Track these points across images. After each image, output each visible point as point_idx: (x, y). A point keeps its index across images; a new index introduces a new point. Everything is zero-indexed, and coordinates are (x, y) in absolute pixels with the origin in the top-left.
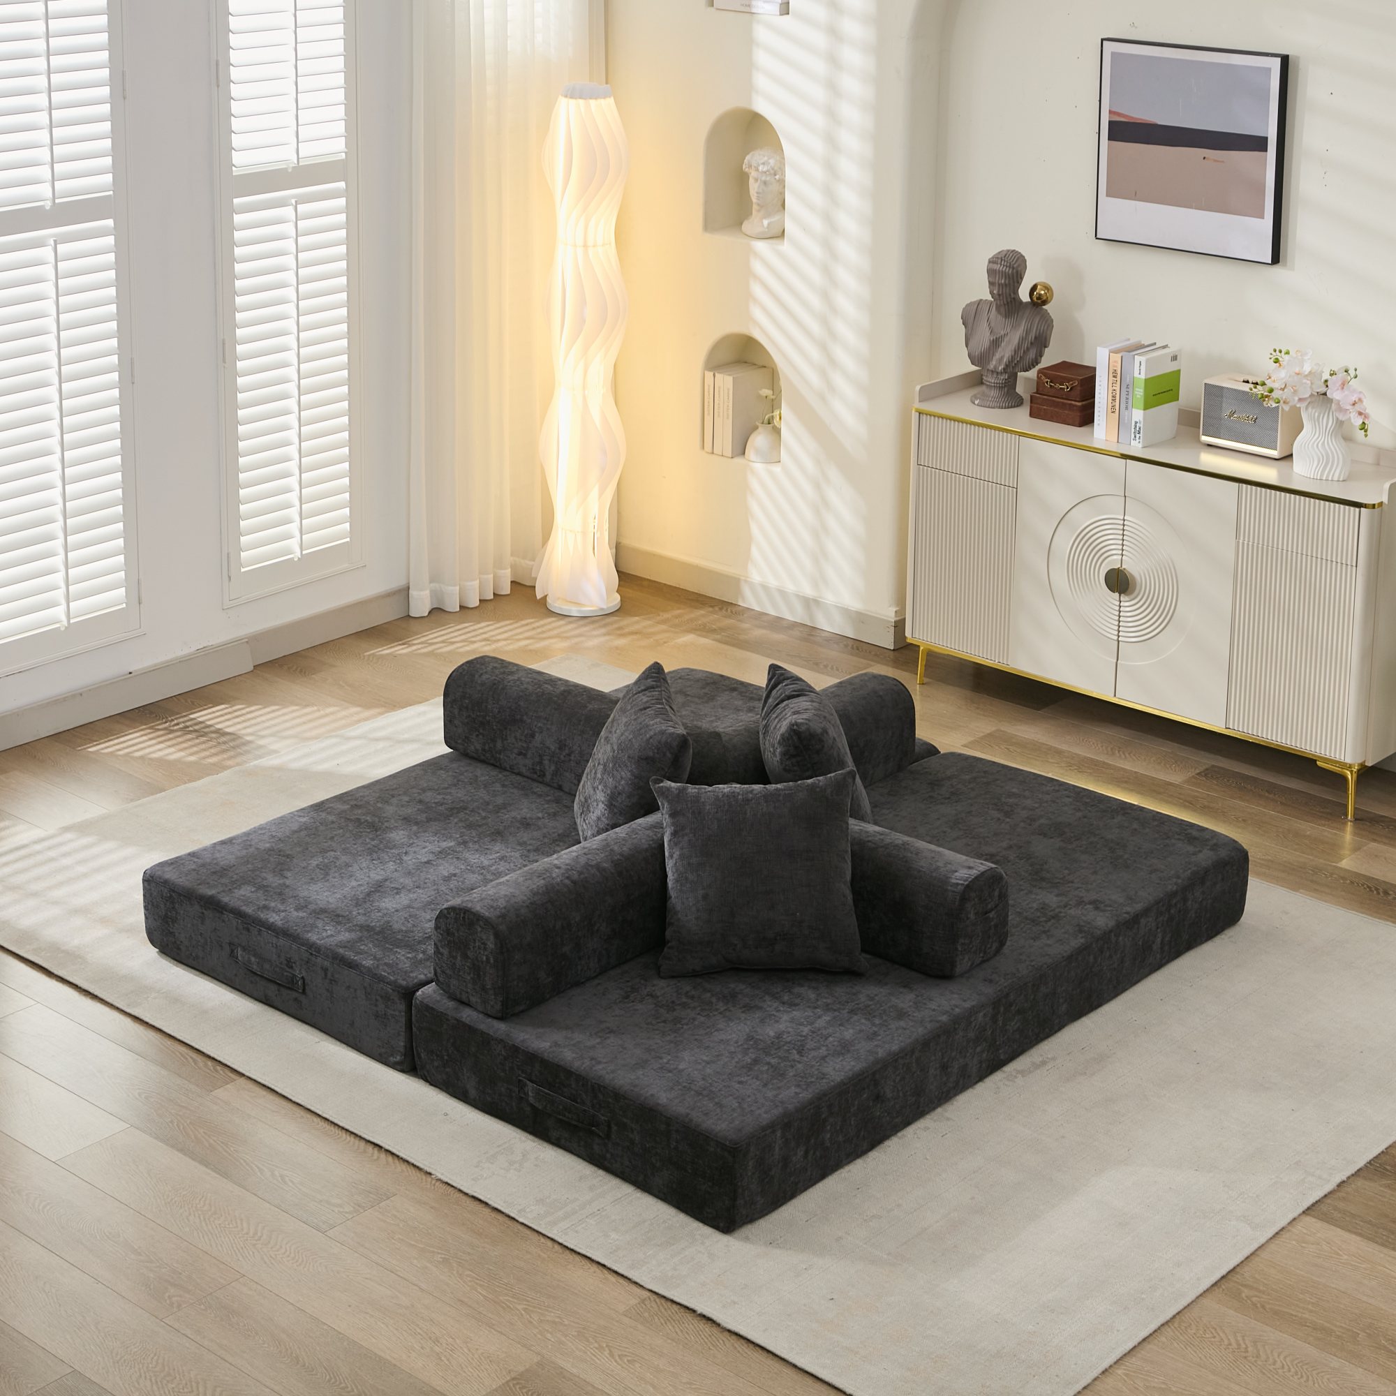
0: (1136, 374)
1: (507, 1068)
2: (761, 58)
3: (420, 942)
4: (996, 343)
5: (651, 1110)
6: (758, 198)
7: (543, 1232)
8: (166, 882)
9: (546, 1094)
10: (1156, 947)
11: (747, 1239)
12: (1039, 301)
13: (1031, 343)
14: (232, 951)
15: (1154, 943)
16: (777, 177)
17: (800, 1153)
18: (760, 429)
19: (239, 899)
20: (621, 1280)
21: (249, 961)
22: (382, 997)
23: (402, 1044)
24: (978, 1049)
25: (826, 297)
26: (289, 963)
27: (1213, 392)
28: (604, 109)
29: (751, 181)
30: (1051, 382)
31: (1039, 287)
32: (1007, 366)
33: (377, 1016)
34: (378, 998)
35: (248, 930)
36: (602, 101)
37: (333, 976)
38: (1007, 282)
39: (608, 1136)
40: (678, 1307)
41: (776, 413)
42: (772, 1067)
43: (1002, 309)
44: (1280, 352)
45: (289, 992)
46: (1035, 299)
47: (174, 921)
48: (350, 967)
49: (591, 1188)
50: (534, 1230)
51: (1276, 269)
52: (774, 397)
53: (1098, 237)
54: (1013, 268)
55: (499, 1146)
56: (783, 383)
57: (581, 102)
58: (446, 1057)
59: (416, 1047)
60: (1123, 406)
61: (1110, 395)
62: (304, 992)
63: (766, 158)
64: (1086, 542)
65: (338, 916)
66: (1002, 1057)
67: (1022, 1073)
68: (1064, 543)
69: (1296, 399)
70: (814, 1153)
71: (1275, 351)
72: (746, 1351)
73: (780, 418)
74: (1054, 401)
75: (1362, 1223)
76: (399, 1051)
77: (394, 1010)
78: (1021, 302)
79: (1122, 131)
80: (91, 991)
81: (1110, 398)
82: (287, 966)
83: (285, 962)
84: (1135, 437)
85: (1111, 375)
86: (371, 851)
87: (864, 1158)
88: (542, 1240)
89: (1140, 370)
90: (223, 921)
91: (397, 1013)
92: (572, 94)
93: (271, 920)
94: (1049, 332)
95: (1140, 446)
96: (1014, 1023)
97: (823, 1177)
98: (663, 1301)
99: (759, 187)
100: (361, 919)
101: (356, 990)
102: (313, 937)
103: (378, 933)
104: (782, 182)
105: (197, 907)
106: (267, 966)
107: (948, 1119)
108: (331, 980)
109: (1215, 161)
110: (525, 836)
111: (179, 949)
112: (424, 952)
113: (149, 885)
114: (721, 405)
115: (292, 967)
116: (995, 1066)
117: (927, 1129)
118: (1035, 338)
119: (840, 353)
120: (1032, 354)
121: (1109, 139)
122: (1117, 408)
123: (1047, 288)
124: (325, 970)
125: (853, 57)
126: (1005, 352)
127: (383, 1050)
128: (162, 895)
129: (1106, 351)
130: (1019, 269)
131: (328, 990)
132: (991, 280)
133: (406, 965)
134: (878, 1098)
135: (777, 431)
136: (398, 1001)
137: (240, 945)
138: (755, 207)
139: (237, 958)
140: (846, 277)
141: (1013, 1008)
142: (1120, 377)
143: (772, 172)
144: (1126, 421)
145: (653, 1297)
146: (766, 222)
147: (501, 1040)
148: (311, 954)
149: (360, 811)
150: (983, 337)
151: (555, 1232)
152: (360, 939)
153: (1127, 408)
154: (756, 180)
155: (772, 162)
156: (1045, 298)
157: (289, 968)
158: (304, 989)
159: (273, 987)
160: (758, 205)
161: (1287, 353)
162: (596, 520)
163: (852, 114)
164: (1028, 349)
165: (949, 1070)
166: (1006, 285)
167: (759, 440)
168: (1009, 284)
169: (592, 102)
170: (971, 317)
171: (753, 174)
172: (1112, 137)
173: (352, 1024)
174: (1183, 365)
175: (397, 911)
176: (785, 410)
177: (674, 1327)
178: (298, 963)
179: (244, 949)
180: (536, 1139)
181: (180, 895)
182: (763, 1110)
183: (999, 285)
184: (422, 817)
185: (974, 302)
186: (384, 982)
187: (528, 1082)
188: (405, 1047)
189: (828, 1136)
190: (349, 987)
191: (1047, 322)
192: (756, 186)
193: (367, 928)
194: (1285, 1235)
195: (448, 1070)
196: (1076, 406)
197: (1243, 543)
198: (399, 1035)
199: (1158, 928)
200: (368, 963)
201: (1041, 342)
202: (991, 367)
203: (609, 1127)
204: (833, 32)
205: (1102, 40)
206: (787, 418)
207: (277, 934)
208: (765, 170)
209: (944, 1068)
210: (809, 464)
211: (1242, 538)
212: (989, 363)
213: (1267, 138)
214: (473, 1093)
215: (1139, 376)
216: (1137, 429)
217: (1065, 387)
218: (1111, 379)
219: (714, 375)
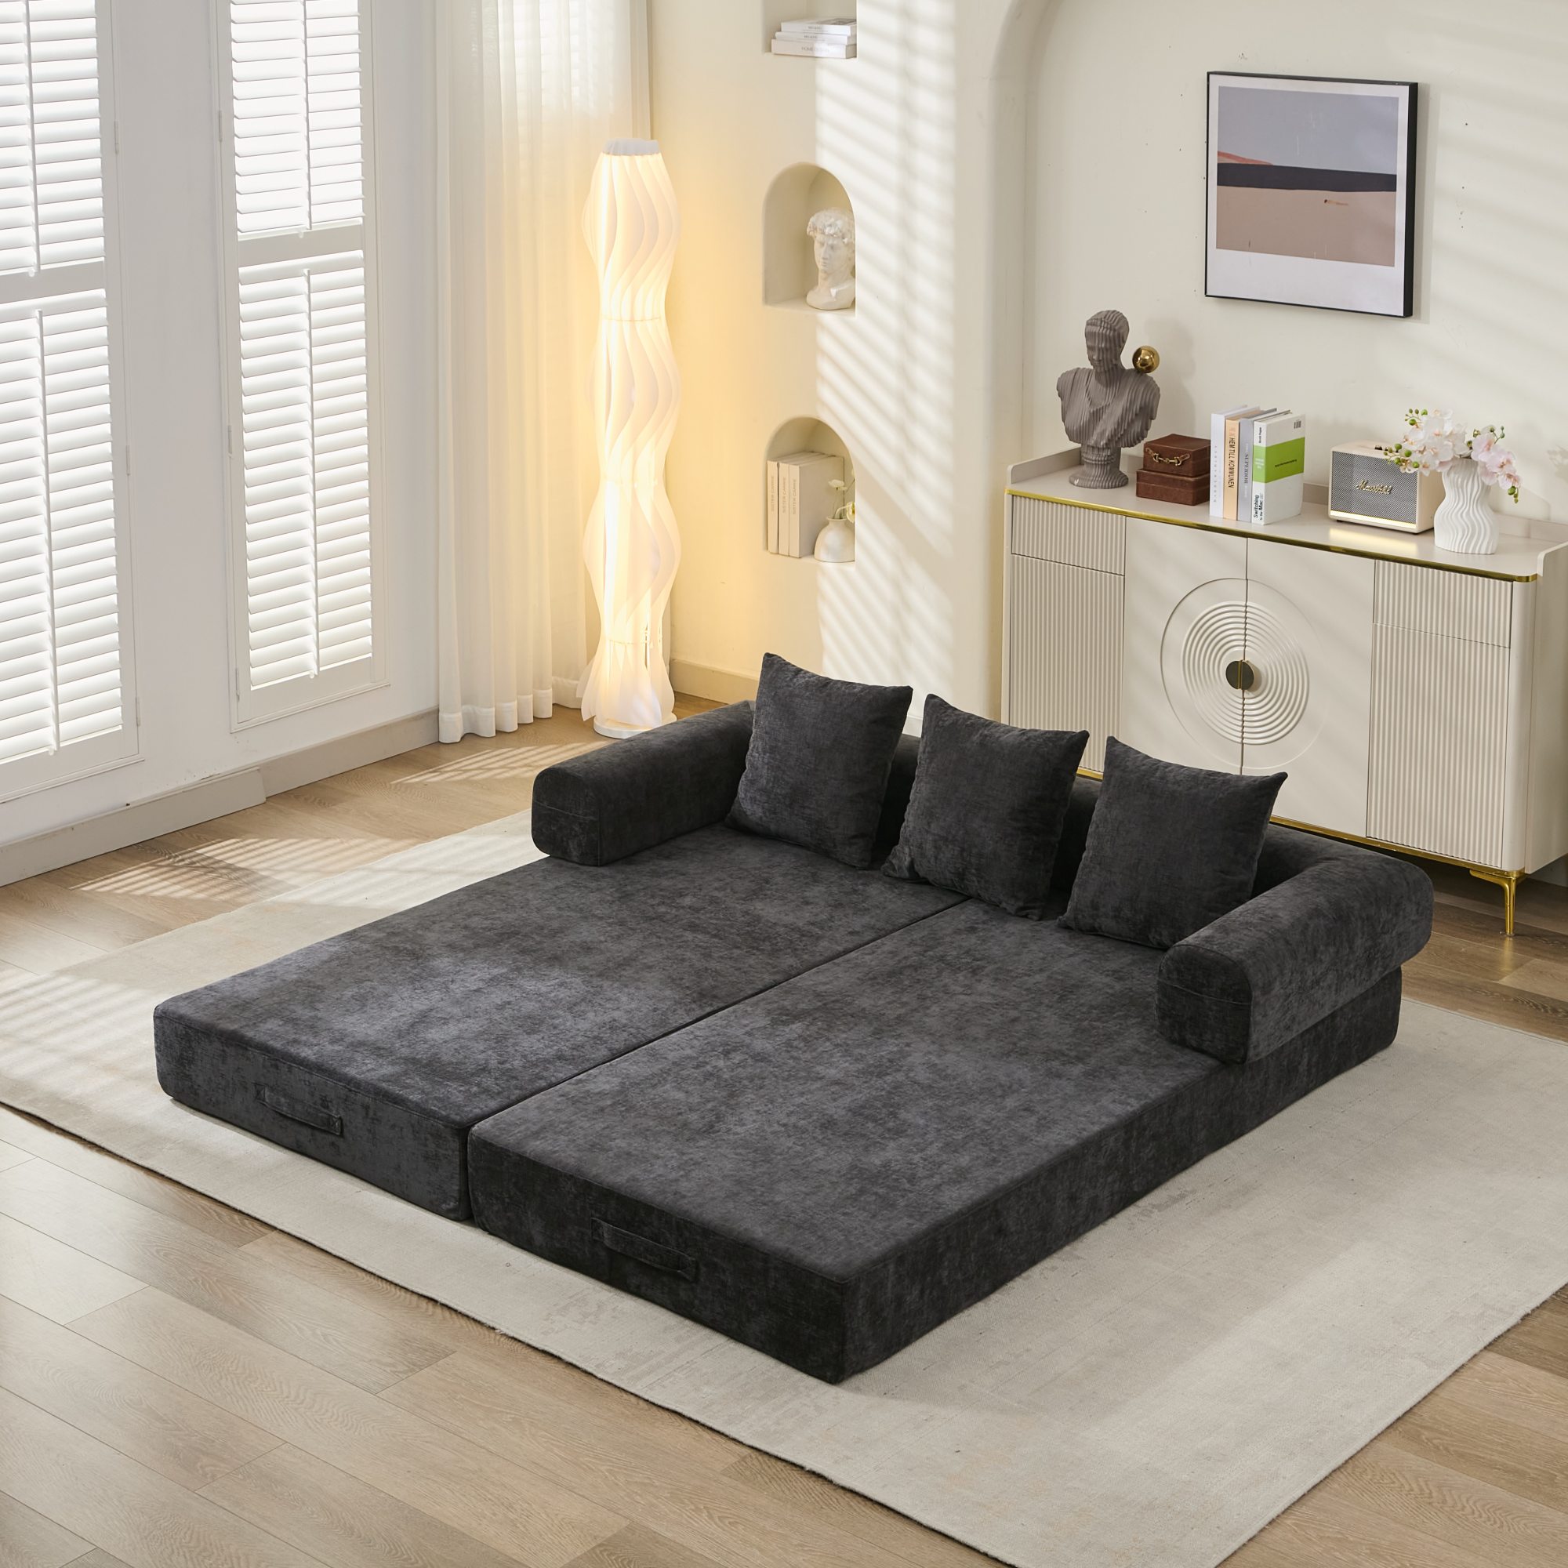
0: (1256, 443)
1: (578, 1208)
2: (826, 106)
3: (472, 1075)
4: (1096, 416)
5: (745, 1245)
6: (825, 264)
7: (626, 1388)
8: (181, 1017)
9: (625, 1234)
10: (1303, 1068)
11: (858, 1390)
12: (1144, 368)
13: (1136, 415)
14: (258, 1093)
15: (1299, 1064)
16: (846, 240)
17: (916, 1293)
18: (831, 524)
19: (265, 1033)
20: (718, 1437)
21: (278, 1103)
22: (432, 1135)
23: (457, 1188)
24: (1110, 1179)
25: (903, 372)
26: (325, 1103)
27: (1343, 462)
28: (651, 166)
29: (817, 245)
30: (1160, 456)
31: (1143, 352)
32: (1109, 441)
33: (426, 1158)
34: (428, 1136)
35: (277, 1067)
36: (649, 158)
37: (375, 1114)
38: (1108, 345)
39: (696, 1280)
40: (784, 1464)
41: (849, 506)
42: (880, 1196)
43: (1103, 377)
44: (1417, 412)
45: (324, 1135)
46: (1139, 365)
47: (191, 1061)
48: (395, 1103)
49: (678, 1340)
50: (615, 1386)
51: (1408, 323)
52: (845, 489)
53: (1208, 294)
54: (1115, 330)
55: (570, 1297)
56: (856, 473)
57: (626, 158)
58: (507, 1200)
59: (473, 1190)
60: (1242, 479)
61: (1227, 467)
62: (342, 1135)
63: (833, 220)
64: (1204, 633)
65: (379, 1048)
66: (1136, 1189)
67: (1159, 1207)
68: (1179, 634)
69: (1437, 462)
70: (931, 1293)
71: (1411, 411)
73: (854, 512)
74: (1163, 477)
75: (1552, 1359)
76: (452, 1196)
77: (446, 1150)
78: (1123, 369)
79: (1233, 174)
80: (98, 1143)
81: (1227, 470)
82: (322, 1105)
83: (320, 1102)
84: (1256, 513)
85: (1228, 445)
86: (412, 980)
87: (986, 1300)
88: (625, 1396)
89: (1260, 438)
90: (248, 1059)
91: (450, 1153)
92: (615, 150)
93: (303, 1055)
94: (1155, 403)
95: (1262, 523)
96: (1147, 1151)
97: (941, 1321)
98: (766, 1458)
99: (825, 252)
100: (405, 1052)
101: (402, 1129)
102: (352, 1071)
103: (424, 1067)
104: (851, 246)
105: (217, 1045)
106: (299, 1107)
107: (1078, 1258)
108: (373, 1119)
109: (1338, 204)
110: (587, 961)
111: (196, 1094)
112: (478, 1085)
113: (161, 1022)
114: (787, 498)
115: (327, 1107)
116: (1127, 1199)
117: (1054, 1268)
118: (1141, 408)
119: (920, 435)
120: (1137, 427)
121: (1218, 184)
122: (1235, 481)
123: (1152, 353)
124: (367, 1108)
125: (929, 102)
126: (1107, 425)
127: (434, 1196)
128: (176, 1033)
129: (1222, 418)
130: (1121, 331)
131: (369, 1131)
132: (1090, 344)
133: (459, 1098)
134: (1000, 1231)
135: (850, 527)
136: (451, 1139)
137: (267, 1085)
138: (821, 275)
139: (264, 1100)
140: (925, 348)
141: (1147, 1132)
142: (1237, 446)
143: (840, 234)
144: (1246, 496)
145: (754, 1454)
146: (834, 291)
147: (572, 1176)
148: (350, 1090)
149: (397, 939)
150: (1082, 409)
151: (639, 1387)
152: (406, 1073)
153: (1246, 481)
154: (822, 244)
155: (839, 223)
156: (1150, 364)
157: (324, 1108)
158: (342, 1132)
159: (306, 1131)
160: (825, 272)
161: (1425, 413)
162: (649, 631)
163: (929, 165)
164: (1132, 421)
165: (1078, 1201)
166: (1107, 350)
167: (830, 537)
168: (1111, 348)
169: (638, 159)
170: (1067, 387)
171: (819, 237)
172: (1221, 182)
173: (398, 1168)
174: (1307, 432)
175: (445, 1042)
176: (859, 502)
177: (779, 1485)
178: (334, 1102)
179: (272, 1089)
180: (612, 1289)
181: (197, 1031)
182: (873, 1242)
183: (1099, 350)
184: (469, 943)
185: (1071, 372)
186: (435, 1118)
187: (603, 1223)
188: (460, 1191)
189: (946, 1273)
190: (393, 1126)
191: (1154, 391)
192: (822, 250)
193: (414, 1061)
194: (1465, 1373)
195: (509, 1214)
196: (1189, 482)
197: (1381, 627)
198: (452, 1178)
199: (1304, 1047)
200: (415, 1097)
201: (1147, 413)
202: (1092, 442)
203: (697, 1268)
204: (907, 75)
205: (1209, 74)
206: (862, 511)
207: (311, 1069)
208: (831, 232)
209: (1073, 1198)
210: (887, 562)
211: (1379, 621)
212: (1089, 438)
213: (1395, 176)
214: (539, 1240)
215: (1259, 444)
216: (1259, 504)
217: (1176, 461)
218: (1228, 448)
219: (778, 465)
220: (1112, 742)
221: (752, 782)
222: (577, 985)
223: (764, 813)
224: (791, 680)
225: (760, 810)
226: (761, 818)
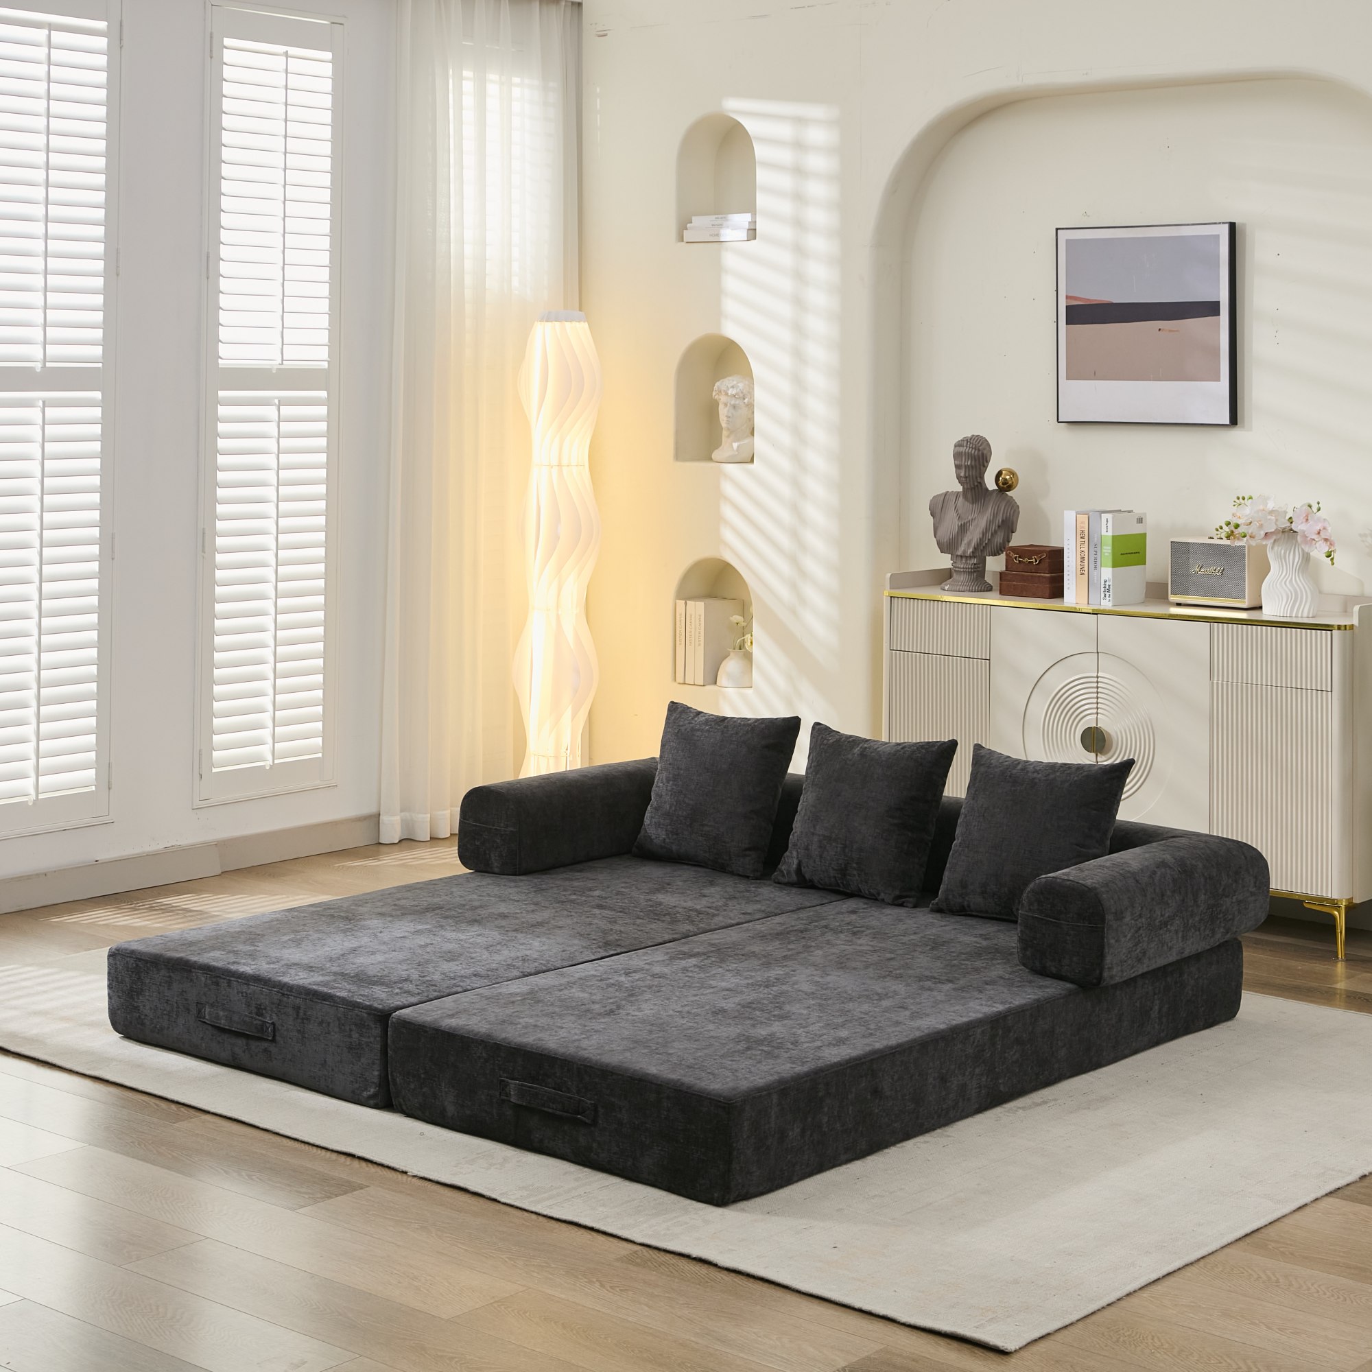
0: (1104, 533)
1: (488, 1072)
2: (730, 283)
3: (395, 983)
4: (963, 529)
5: (640, 1080)
6: (728, 422)
7: (527, 1208)
8: (133, 952)
9: (531, 1088)
10: (1154, 1014)
11: (743, 1210)
12: (1005, 486)
13: (999, 526)
14: (199, 1011)
15: (1151, 1009)
16: (746, 401)
17: (797, 1130)
18: (732, 654)
19: (208, 958)
20: (611, 1239)
21: (218, 1017)
22: (356, 1025)
23: (376, 1073)
24: (977, 1071)
25: (795, 509)
26: (260, 1011)
27: (1180, 550)
28: (578, 331)
29: (721, 406)
30: (1019, 557)
31: (1004, 472)
32: (975, 549)
33: (350, 1048)
34: (353, 1027)
35: (217, 984)
36: (575, 324)
37: (305, 1014)
38: (973, 463)
39: (594, 1123)
40: (672, 1255)
41: (748, 636)
42: (765, 1052)
43: (969, 495)
44: (1243, 498)
45: (258, 1043)
46: (1001, 484)
47: (140, 992)
48: (324, 1000)
49: (576, 1180)
50: (516, 1207)
51: (1235, 433)
52: (745, 624)
53: (1060, 421)
54: (979, 450)
55: (478, 1154)
56: (755, 609)
57: (557, 324)
58: (422, 1076)
59: (392, 1072)
60: (1092, 566)
61: (1079, 557)
62: (274, 1040)
63: (735, 382)
64: (1062, 704)
65: (311, 967)
66: (1002, 1088)
67: (1024, 1108)
68: (1039, 708)
69: (1263, 534)
70: (811, 1135)
71: (1238, 498)
72: (747, 1283)
73: (752, 643)
74: (1023, 575)
76: (374, 1083)
77: (369, 1037)
78: (987, 489)
79: (1079, 314)
81: (1079, 560)
82: (257, 1014)
83: (255, 1010)
84: (1105, 595)
85: (1079, 537)
86: (344, 931)
87: (863, 1160)
89: (1107, 529)
90: (191, 980)
91: (372, 1039)
92: (548, 318)
93: (242, 970)
94: (1015, 520)
95: (1110, 604)
96: (1012, 1053)
97: (820, 1169)
98: (656, 1252)
99: (728, 411)
100: (335, 969)
101: (329, 1024)
102: (286, 979)
103: (352, 977)
104: (750, 406)
105: (163, 972)
106: (236, 1018)
107: (949, 1136)
108: (303, 1019)
109: (1170, 331)
110: (503, 923)
111: (143, 1024)
112: (400, 988)
113: (115, 959)
114: (693, 633)
115: (262, 1015)
116: (994, 1098)
117: (926, 1142)
118: (1003, 521)
119: (810, 564)
120: (999, 539)
121: (1067, 324)
122: (1086, 569)
123: (1012, 473)
124: (297, 1009)
125: (819, 271)
126: (973, 536)
127: (357, 1086)
128: (128, 967)
129: (1073, 514)
130: (985, 452)
131: (299, 1031)
132: (958, 463)
133: (383, 996)
134: (876, 1092)
135: (748, 657)
136: (373, 1026)
137: (208, 1003)
138: (725, 433)
139: (204, 1018)
140: (815, 487)
141: (1011, 1034)
142: (1088, 537)
143: (741, 395)
144: (1095, 582)
145: (645, 1250)
146: (735, 445)
147: (482, 1041)
148: (283, 994)
149: (333, 911)
150: (951, 523)
151: (540, 1207)
152: (335, 980)
153: (1096, 568)
154: (726, 405)
155: (741, 385)
156: (1010, 482)
157: (259, 1016)
158: (274, 1036)
159: (241, 1042)
160: (728, 429)
161: (1250, 498)
163: (818, 326)
164: (996, 532)
165: (948, 1084)
166: (972, 467)
167: (731, 666)
168: (975, 465)
169: (568, 324)
170: (938, 507)
171: (723, 399)
172: (1069, 321)
173: (324, 1064)
174: (1149, 528)
175: (372, 964)
176: (756, 634)
177: (668, 1268)
178: (268, 1008)
179: (212, 1005)
180: (517, 1150)
181: (147, 962)
182: (758, 1077)
183: (965, 467)
184: (399, 913)
185: (941, 495)
186: (359, 1008)
187: (510, 1081)
188: (380, 1075)
189: (825, 1119)
190: (321, 1023)
191: (1013, 508)
192: (726, 409)
193: (342, 974)
195: (424, 1090)
196: (1045, 577)
197: (1218, 683)
198: (373, 1064)
199: (1155, 994)
200: (343, 994)
201: (1008, 526)
202: (960, 553)
203: (596, 1111)
204: (799, 250)
205: (1057, 229)
206: (760, 641)
207: (248, 980)
208: (734, 393)
209: (943, 1079)
210: (781, 682)
211: (1216, 679)
212: (957, 549)
213: (1219, 303)
214: (451, 1110)
215: (1107, 534)
216: (1107, 586)
217: (1034, 560)
218: (1079, 540)
219: (686, 603)
220: (978, 747)
221: (656, 809)
222: (495, 936)
223: (667, 834)
224: (693, 719)
225: (664, 833)
226: (664, 839)
